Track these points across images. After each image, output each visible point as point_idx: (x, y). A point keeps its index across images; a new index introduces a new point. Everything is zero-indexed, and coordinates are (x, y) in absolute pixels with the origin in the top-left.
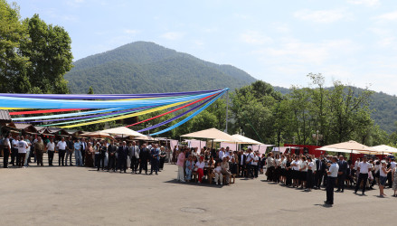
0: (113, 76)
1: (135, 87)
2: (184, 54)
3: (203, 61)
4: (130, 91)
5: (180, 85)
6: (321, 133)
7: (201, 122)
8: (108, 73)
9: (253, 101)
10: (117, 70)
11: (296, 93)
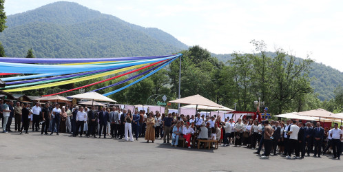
0: (34, 37)
1: (57, 49)
2: (108, 16)
3: (129, 24)
4: (52, 54)
5: (104, 48)
6: (263, 100)
7: (138, 87)
8: (29, 35)
9: (191, 67)
10: (38, 32)
11: (238, 59)
